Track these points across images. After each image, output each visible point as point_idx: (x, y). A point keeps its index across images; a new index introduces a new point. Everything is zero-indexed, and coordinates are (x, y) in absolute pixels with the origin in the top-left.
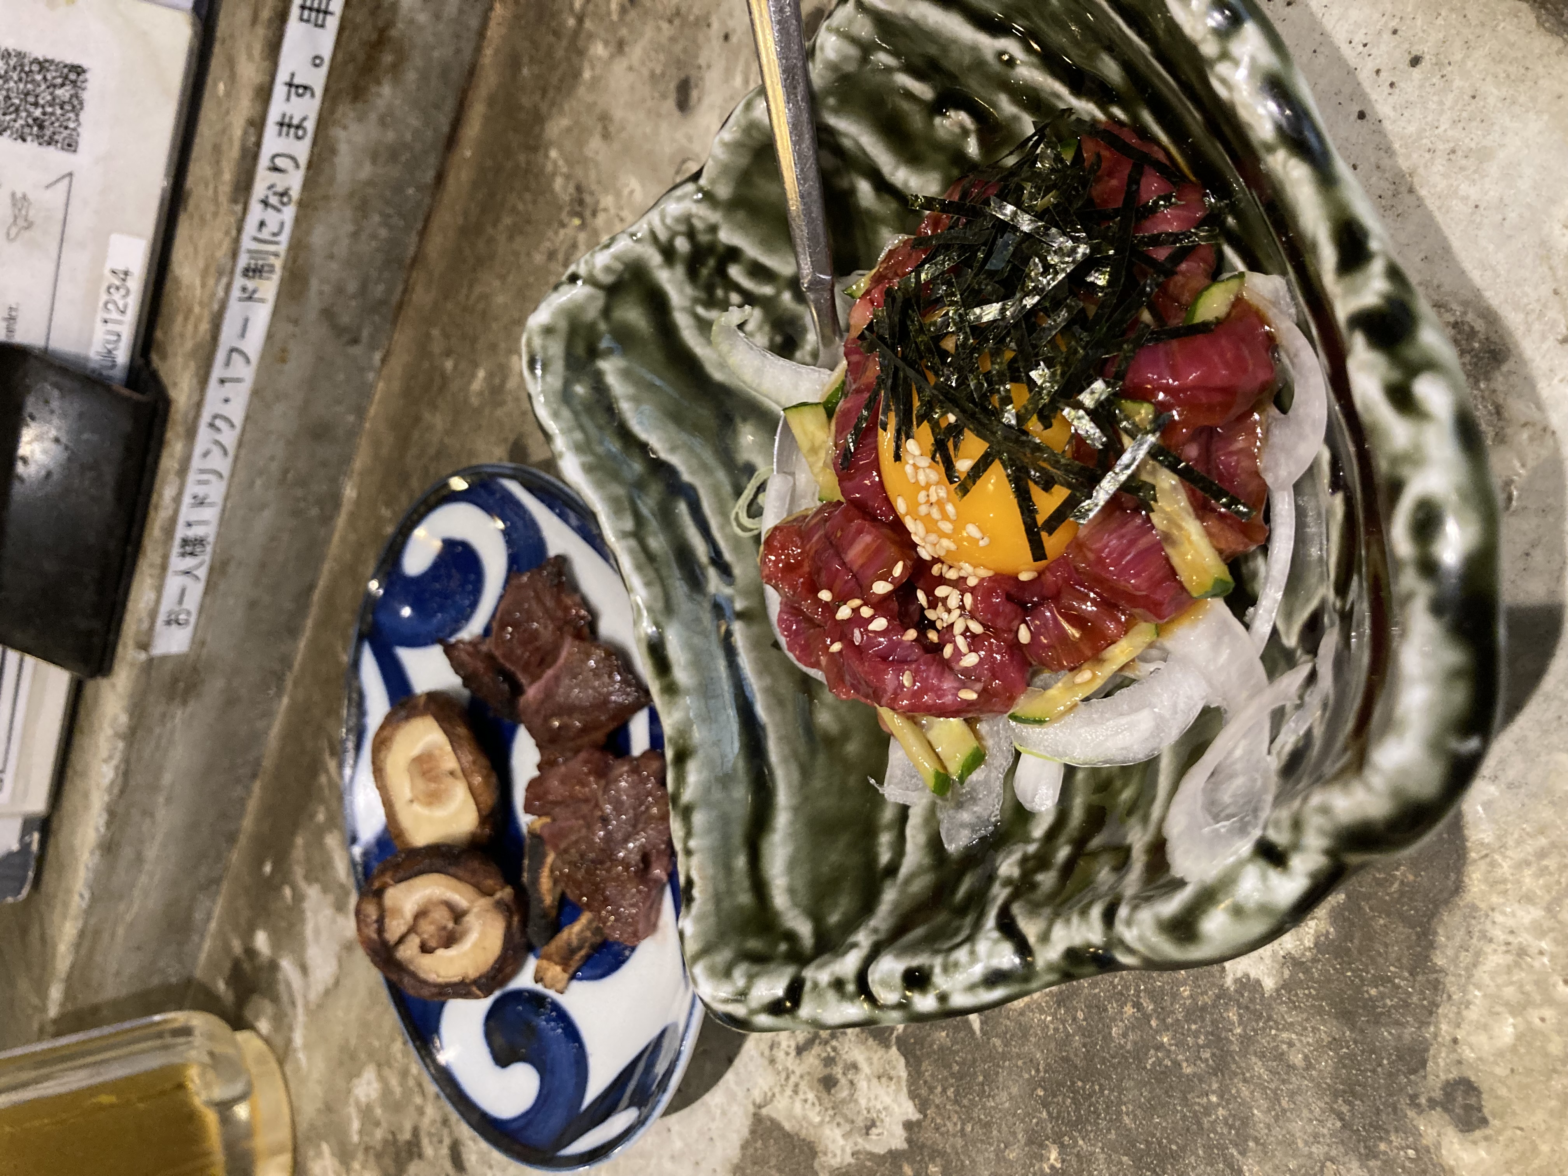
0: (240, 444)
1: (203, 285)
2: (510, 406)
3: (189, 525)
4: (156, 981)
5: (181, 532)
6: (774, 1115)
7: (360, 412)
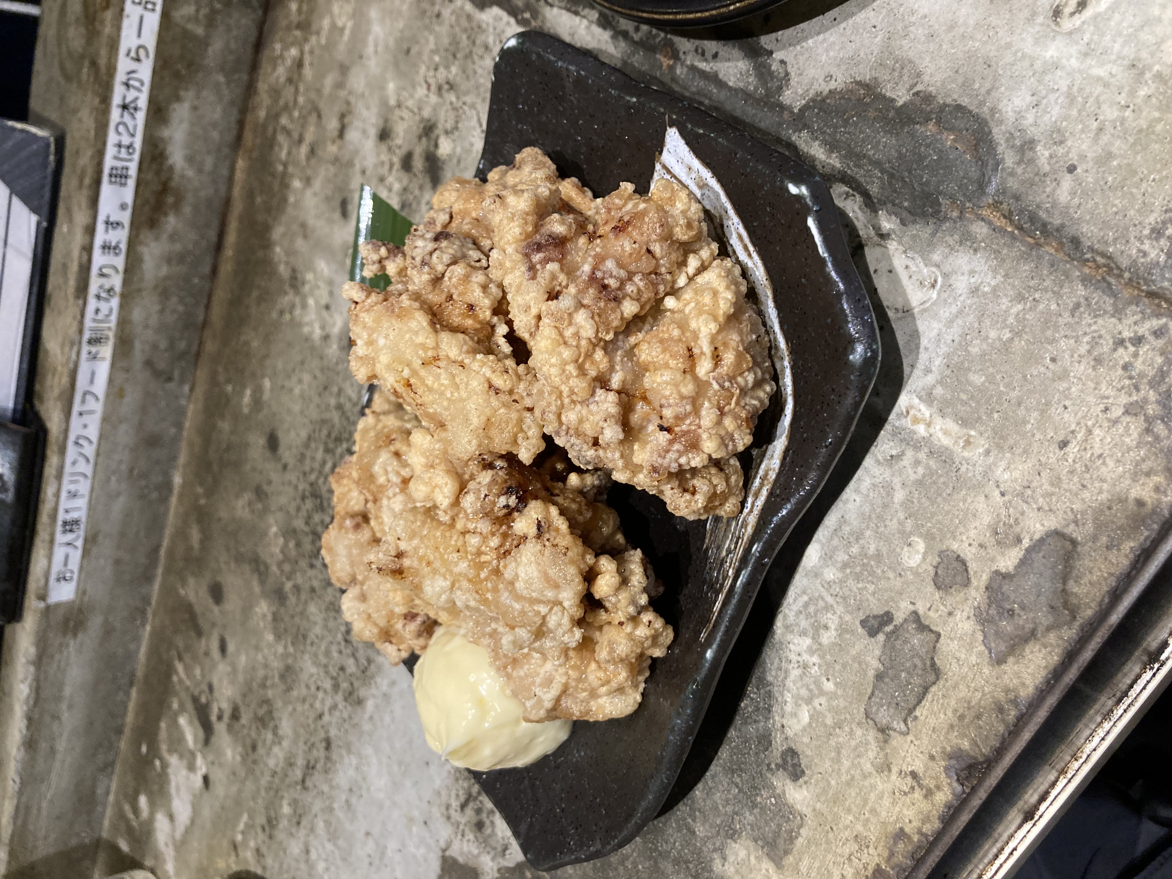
0: (98, 455)
1: (62, 353)
2: (265, 411)
3: (67, 511)
4: (74, 842)
5: (61, 516)
6: (453, 855)
7: (179, 426)
